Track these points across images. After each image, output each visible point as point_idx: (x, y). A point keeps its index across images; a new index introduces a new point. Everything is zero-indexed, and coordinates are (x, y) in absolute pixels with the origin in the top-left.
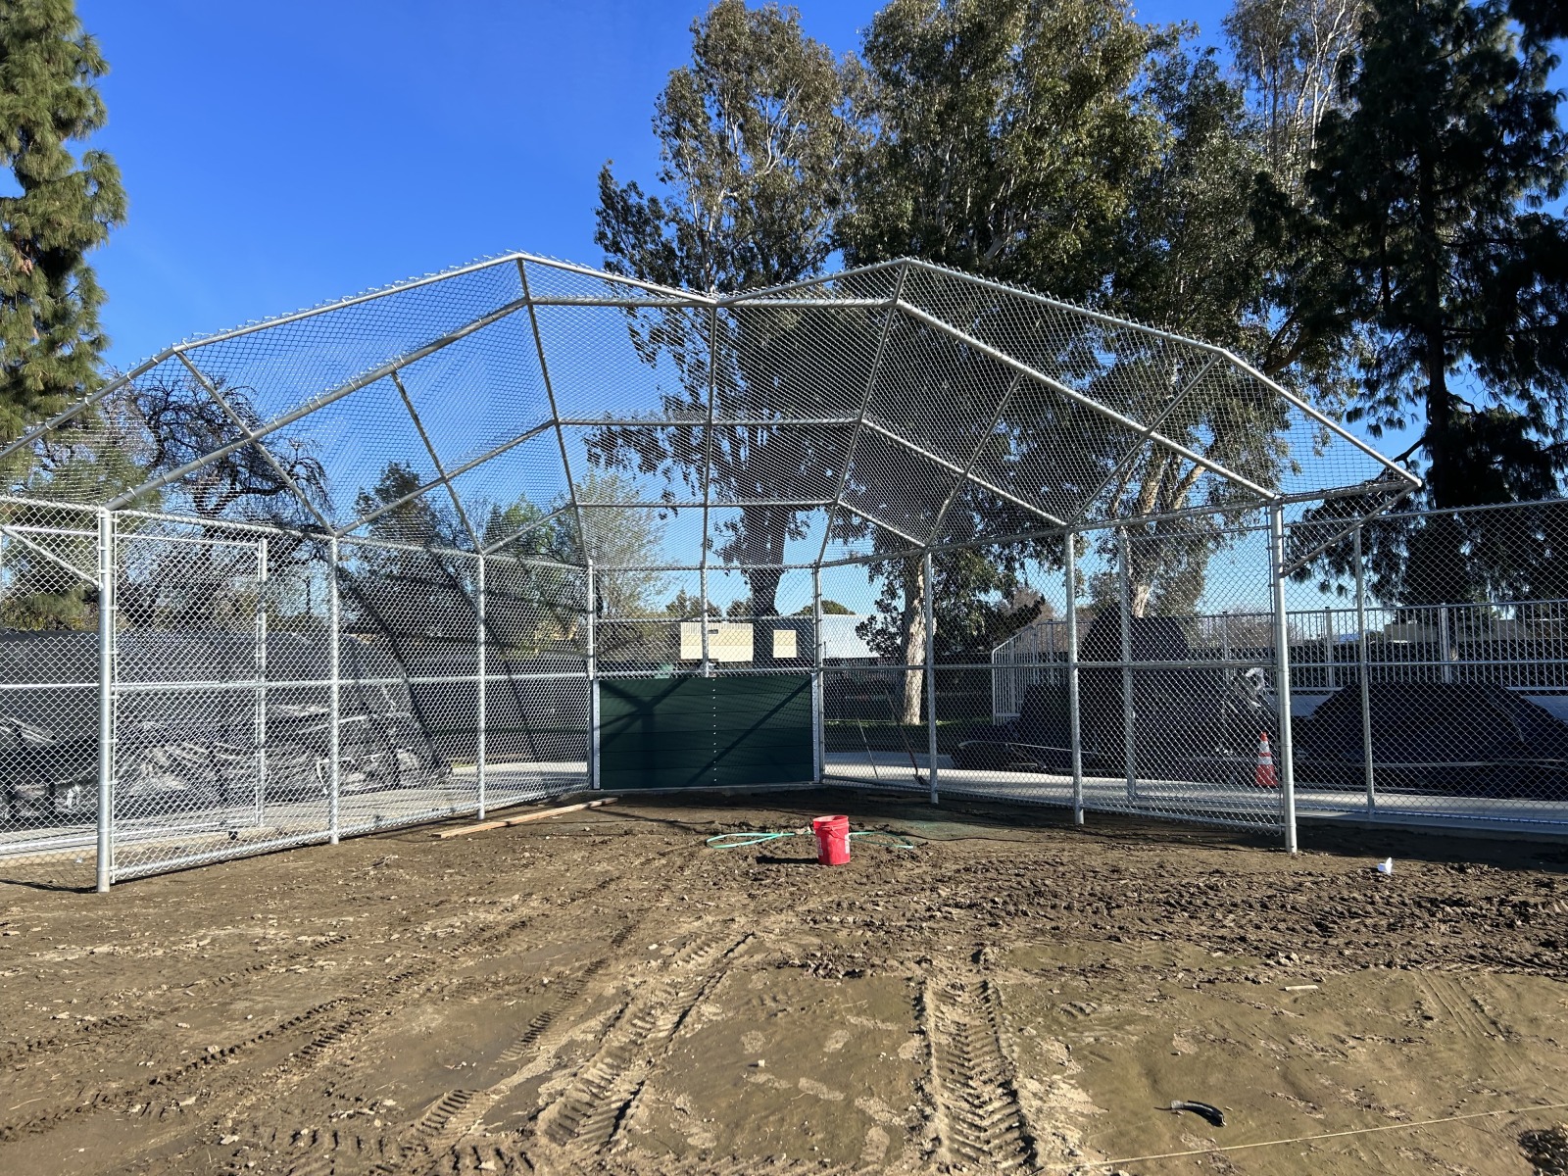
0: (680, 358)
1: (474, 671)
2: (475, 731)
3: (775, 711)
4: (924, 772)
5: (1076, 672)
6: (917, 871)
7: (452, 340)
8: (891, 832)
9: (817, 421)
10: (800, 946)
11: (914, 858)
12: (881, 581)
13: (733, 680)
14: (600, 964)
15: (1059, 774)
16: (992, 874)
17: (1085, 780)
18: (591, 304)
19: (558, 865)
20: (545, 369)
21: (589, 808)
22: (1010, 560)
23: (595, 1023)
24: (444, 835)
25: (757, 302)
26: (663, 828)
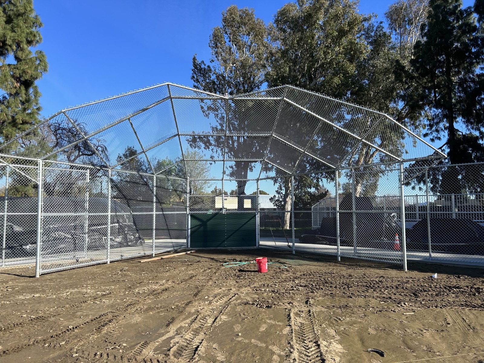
0: (217, 116)
1: (152, 211)
2: (152, 229)
3: (244, 224)
4: (291, 244)
5: (338, 214)
6: (288, 275)
7: (147, 109)
8: (280, 263)
9: (259, 135)
10: (252, 298)
11: (287, 271)
12: (277, 185)
13: (231, 215)
14: (190, 302)
15: (333, 245)
16: (312, 276)
17: (341, 247)
18: (190, 98)
19: (177, 271)
20: (175, 118)
21: (187, 254)
22: (318, 179)
23: (188, 321)
24: (142, 262)
25: (241, 98)
26: (209, 260)
